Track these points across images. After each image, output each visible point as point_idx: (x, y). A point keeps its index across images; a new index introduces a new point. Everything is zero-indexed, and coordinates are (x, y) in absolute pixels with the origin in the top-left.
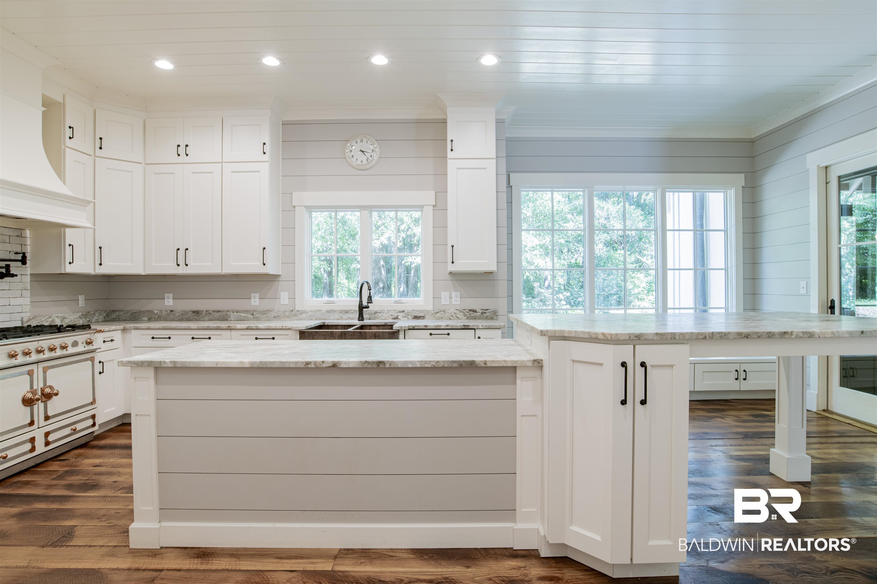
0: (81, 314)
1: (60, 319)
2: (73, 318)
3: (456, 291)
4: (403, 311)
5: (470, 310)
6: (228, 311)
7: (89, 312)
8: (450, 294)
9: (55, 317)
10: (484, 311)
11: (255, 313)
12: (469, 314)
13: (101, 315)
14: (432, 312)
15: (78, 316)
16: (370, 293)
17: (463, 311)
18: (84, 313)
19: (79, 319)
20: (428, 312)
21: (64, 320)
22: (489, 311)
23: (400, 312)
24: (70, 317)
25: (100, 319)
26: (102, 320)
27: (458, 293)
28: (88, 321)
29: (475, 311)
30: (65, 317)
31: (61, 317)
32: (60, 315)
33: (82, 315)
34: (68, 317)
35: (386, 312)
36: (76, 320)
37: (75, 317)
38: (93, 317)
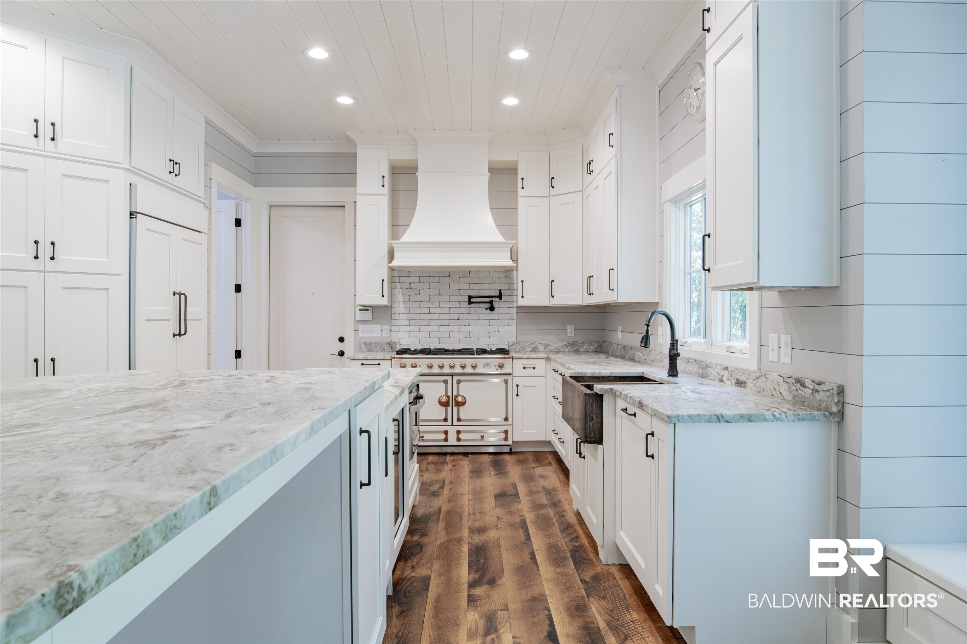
0: (567, 342)
1: (543, 346)
2: (557, 345)
3: (787, 333)
4: (728, 369)
5: (798, 380)
7: (576, 342)
8: (779, 337)
9: (539, 343)
10: (817, 387)
12: (794, 388)
13: (591, 346)
14: (754, 375)
15: (564, 344)
16: (647, 331)
18: (570, 342)
19: (564, 348)
20: (751, 373)
21: (548, 347)
22: (823, 387)
23: (725, 370)
24: (554, 345)
25: (590, 349)
26: (593, 351)
27: (789, 338)
28: (575, 350)
29: (802, 384)
30: (549, 344)
31: (544, 344)
32: (544, 342)
33: (567, 344)
34: (553, 345)
36: (561, 348)
37: (560, 345)
38: (582, 347)
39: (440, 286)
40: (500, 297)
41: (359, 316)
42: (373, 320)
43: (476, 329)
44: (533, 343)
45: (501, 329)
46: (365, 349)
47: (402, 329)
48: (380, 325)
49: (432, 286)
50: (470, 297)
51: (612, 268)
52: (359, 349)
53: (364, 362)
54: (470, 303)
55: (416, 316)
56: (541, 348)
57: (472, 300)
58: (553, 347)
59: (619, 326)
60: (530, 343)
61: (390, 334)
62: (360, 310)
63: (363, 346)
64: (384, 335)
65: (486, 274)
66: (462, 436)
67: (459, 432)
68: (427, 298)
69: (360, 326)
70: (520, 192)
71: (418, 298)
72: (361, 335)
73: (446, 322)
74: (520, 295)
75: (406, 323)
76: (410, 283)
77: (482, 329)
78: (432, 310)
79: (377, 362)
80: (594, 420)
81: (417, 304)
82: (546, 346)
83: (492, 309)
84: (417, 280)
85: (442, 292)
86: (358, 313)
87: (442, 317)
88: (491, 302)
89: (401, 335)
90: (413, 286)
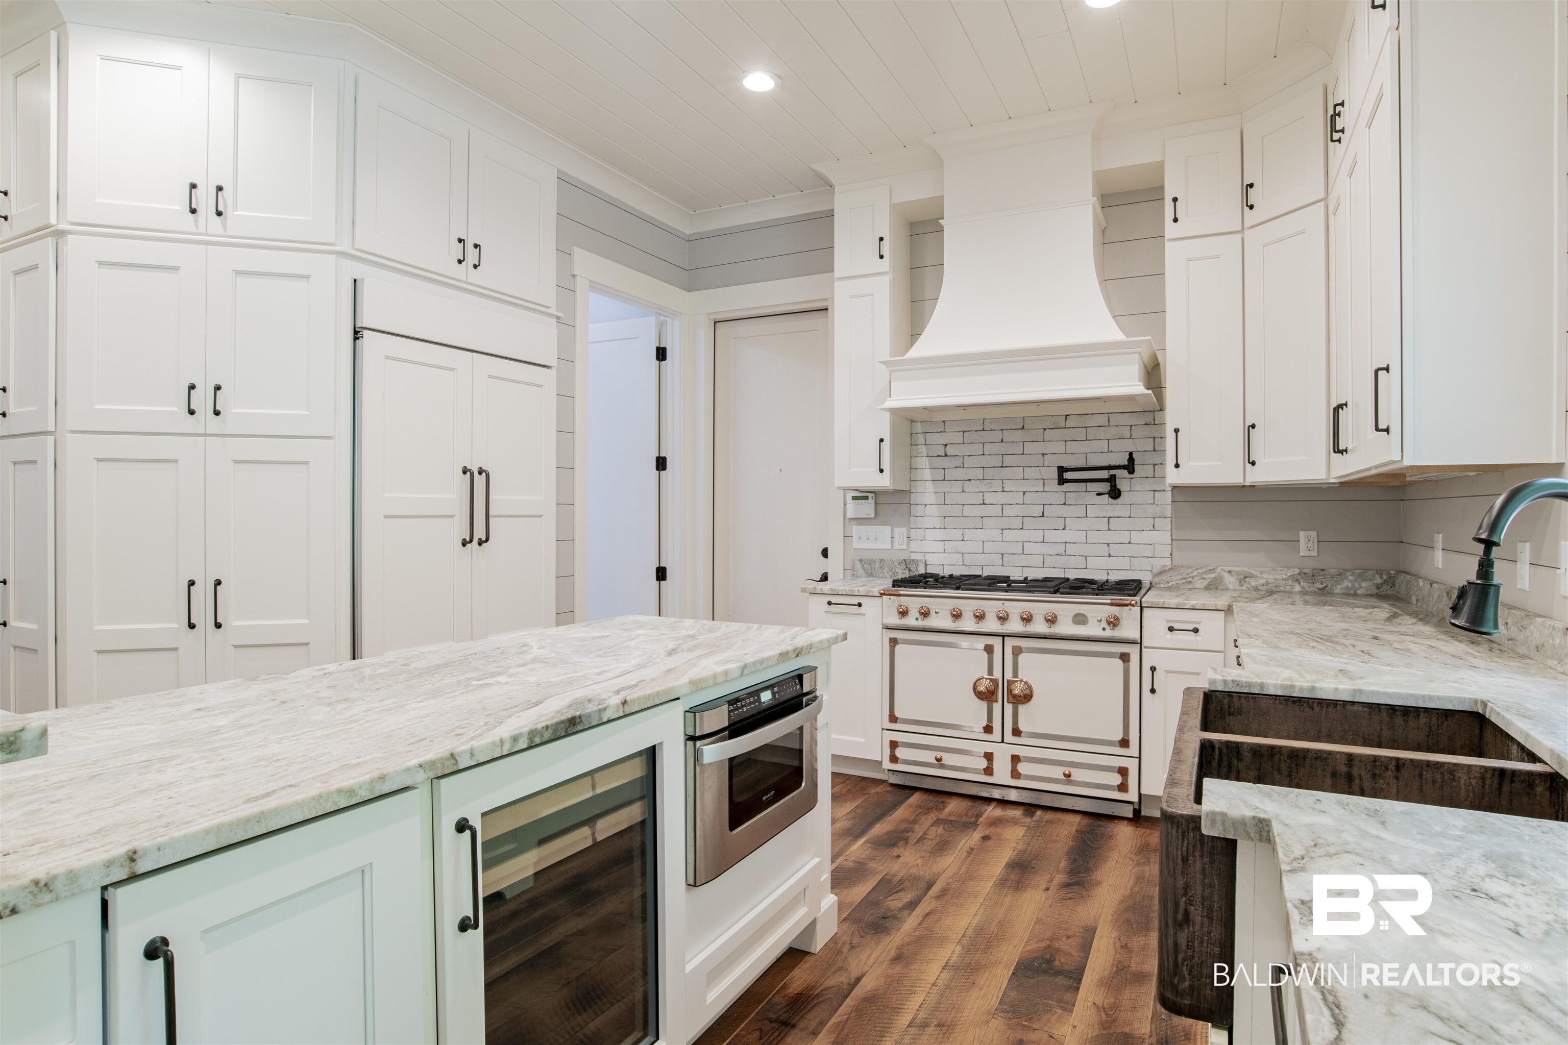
0: (1297, 571)
1: (1235, 576)
2: (1273, 577)
7: (1323, 570)
9: (1225, 571)
13: (1364, 580)
15: (1289, 574)
16: (1486, 564)
18: (1306, 571)
19: (1290, 582)
21: (1247, 580)
24: (1265, 576)
25: (1361, 587)
26: (1369, 593)
28: (1319, 589)
30: (1250, 573)
31: (1238, 573)
32: (1238, 569)
33: (1299, 574)
34: (1260, 575)
36: (1282, 583)
37: (1279, 577)
38: (1337, 582)
39: (1003, 448)
40: (1130, 467)
41: (853, 510)
42: (878, 518)
43: (1079, 537)
44: (1212, 571)
45: (1136, 537)
46: (861, 572)
47: (930, 534)
48: (889, 527)
49: (989, 448)
50: (1062, 470)
51: (1385, 366)
52: (851, 572)
53: (834, 599)
54: (1062, 481)
55: (957, 510)
56: (1230, 581)
57: (1068, 475)
58: (1262, 581)
59: (1436, 535)
60: (1204, 570)
61: (908, 544)
62: (854, 498)
63: (858, 565)
64: (896, 546)
65: (1103, 420)
66: (1022, 768)
67: (1015, 759)
68: (979, 473)
69: (856, 529)
70: (1171, 230)
71: (961, 474)
72: (856, 545)
73: (1018, 523)
74: (1172, 461)
75: (937, 523)
76: (946, 445)
77: (1092, 537)
78: (989, 498)
79: (855, 600)
80: (1194, 925)
81: (957, 487)
82: (1244, 578)
83: (1115, 493)
84: (958, 438)
85: (1008, 461)
86: (850, 503)
87: (1008, 511)
88: (1112, 480)
89: (927, 546)
90: (950, 450)
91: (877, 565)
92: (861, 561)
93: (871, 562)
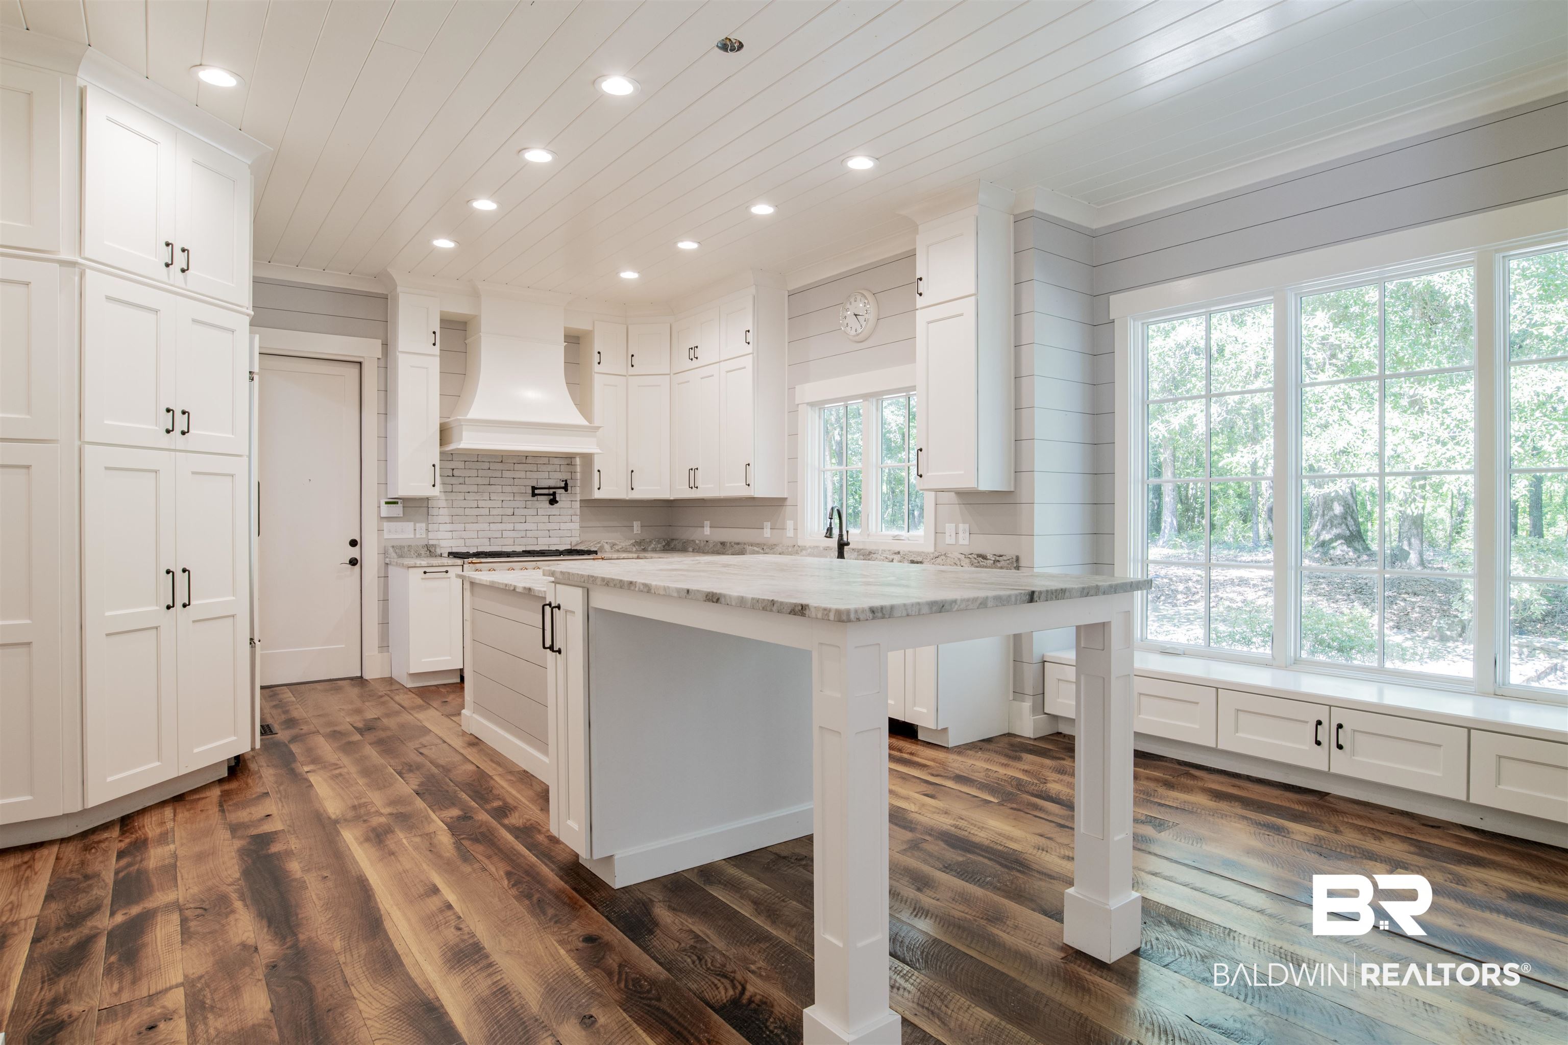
0: (634, 541)
1: (610, 545)
2: (626, 544)
3: (964, 523)
4: (899, 553)
5: (979, 556)
6: (745, 544)
7: (643, 539)
8: (957, 528)
9: (605, 543)
10: (998, 558)
11: (765, 548)
12: (976, 561)
13: (659, 544)
14: (932, 555)
15: (632, 543)
16: (831, 523)
17: (970, 556)
19: (633, 547)
20: (927, 554)
21: (615, 546)
22: (1005, 558)
23: (895, 553)
26: (660, 548)
27: (967, 526)
28: (643, 548)
29: (984, 557)
30: (617, 543)
32: (611, 541)
33: (636, 542)
34: (621, 544)
35: (880, 552)
36: (629, 547)
37: (628, 544)
38: (650, 545)
39: (490, 473)
40: (566, 488)
41: (385, 510)
42: (405, 517)
43: (533, 527)
44: (599, 543)
45: (563, 526)
46: (393, 555)
47: (442, 527)
48: (412, 523)
49: (481, 473)
50: (534, 488)
51: (749, 464)
52: (384, 555)
53: (427, 570)
54: (534, 495)
55: (461, 511)
56: (607, 547)
57: (537, 492)
58: (620, 547)
59: (704, 522)
60: (596, 543)
61: (427, 535)
62: (387, 503)
63: (391, 550)
64: (418, 536)
65: (546, 460)
68: (475, 488)
69: (386, 525)
70: (597, 368)
71: (463, 488)
72: (388, 536)
73: (499, 519)
74: (597, 486)
75: (447, 519)
76: (453, 469)
77: (541, 526)
78: (481, 504)
79: (444, 569)
81: (461, 496)
82: (613, 545)
83: (553, 501)
84: (461, 465)
85: (493, 481)
86: (384, 507)
87: (493, 512)
88: (554, 494)
89: (440, 535)
90: (456, 473)
91: (406, 549)
92: (393, 547)
93: (401, 547)
